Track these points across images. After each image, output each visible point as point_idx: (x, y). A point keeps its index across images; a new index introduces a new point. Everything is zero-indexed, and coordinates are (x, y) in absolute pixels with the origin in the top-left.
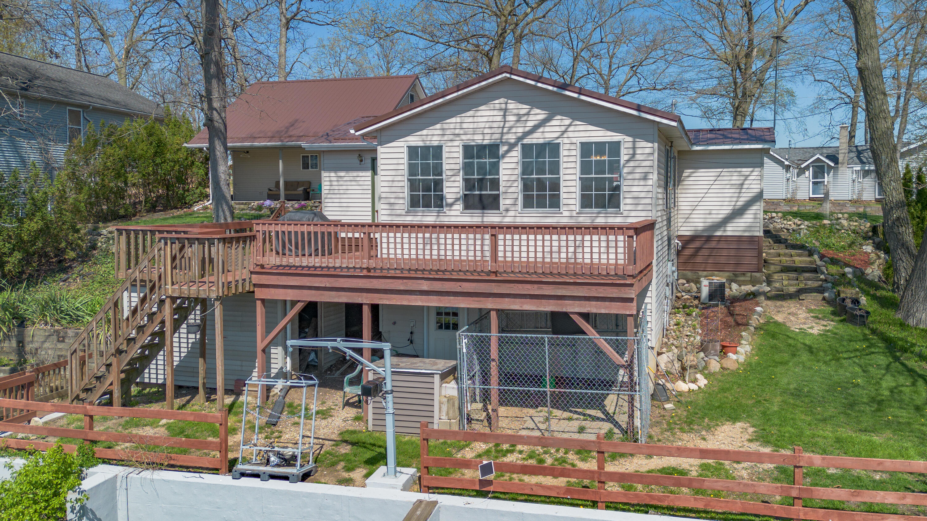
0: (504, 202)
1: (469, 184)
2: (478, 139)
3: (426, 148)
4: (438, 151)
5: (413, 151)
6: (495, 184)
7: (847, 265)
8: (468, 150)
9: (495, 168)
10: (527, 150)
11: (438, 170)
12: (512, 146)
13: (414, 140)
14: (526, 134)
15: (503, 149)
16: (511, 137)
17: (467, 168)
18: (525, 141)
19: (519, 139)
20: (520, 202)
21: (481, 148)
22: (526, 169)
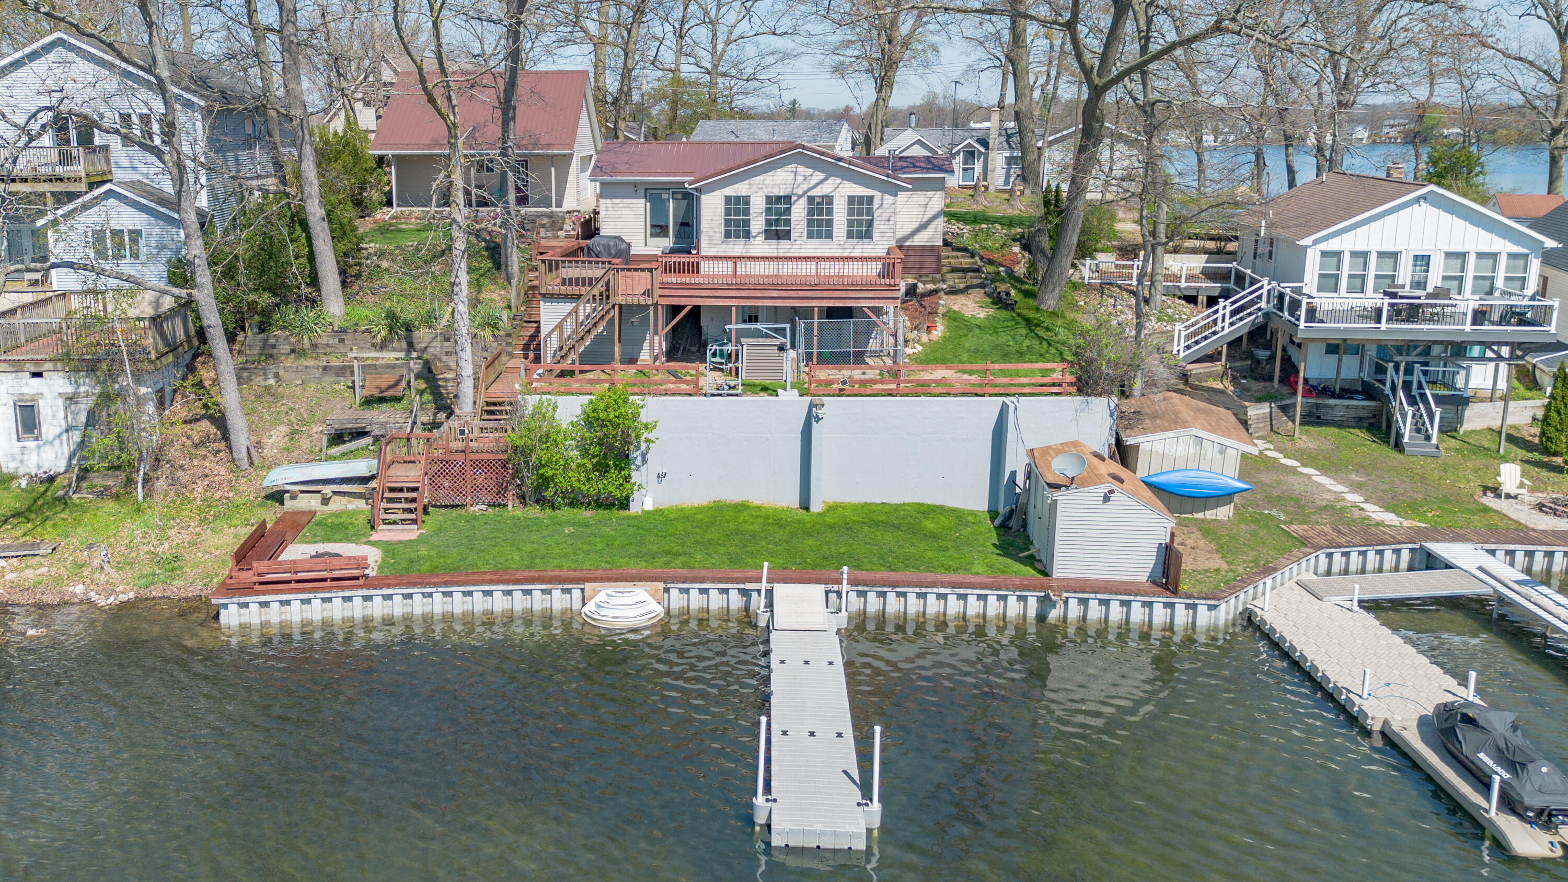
0: (794, 235)
1: (769, 223)
2: (776, 192)
3: (738, 198)
4: (746, 200)
5: (728, 199)
6: (788, 222)
7: (1001, 265)
8: (769, 199)
9: (788, 211)
10: (811, 199)
11: (747, 212)
12: (800, 197)
13: (730, 191)
14: (810, 189)
15: (794, 198)
16: (800, 192)
17: (768, 211)
18: (810, 194)
19: (805, 192)
20: (805, 234)
21: (779, 198)
22: (810, 212)
